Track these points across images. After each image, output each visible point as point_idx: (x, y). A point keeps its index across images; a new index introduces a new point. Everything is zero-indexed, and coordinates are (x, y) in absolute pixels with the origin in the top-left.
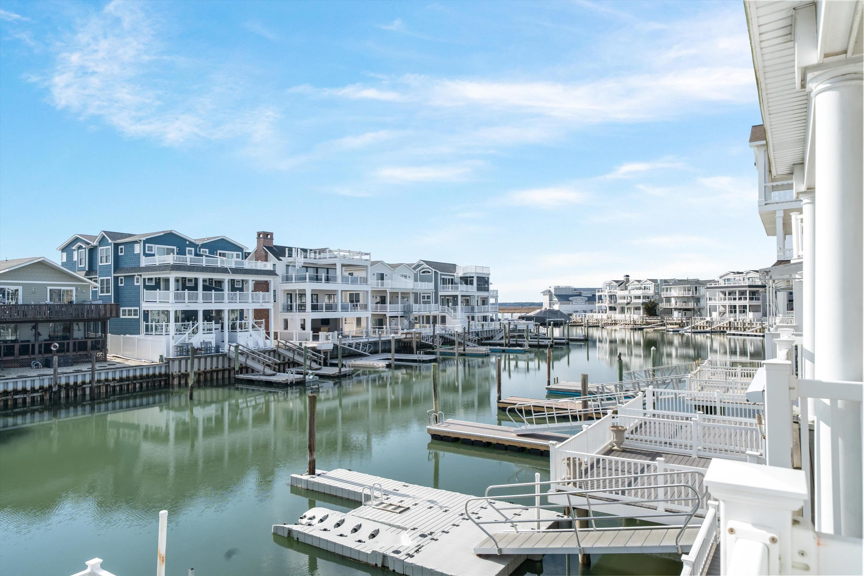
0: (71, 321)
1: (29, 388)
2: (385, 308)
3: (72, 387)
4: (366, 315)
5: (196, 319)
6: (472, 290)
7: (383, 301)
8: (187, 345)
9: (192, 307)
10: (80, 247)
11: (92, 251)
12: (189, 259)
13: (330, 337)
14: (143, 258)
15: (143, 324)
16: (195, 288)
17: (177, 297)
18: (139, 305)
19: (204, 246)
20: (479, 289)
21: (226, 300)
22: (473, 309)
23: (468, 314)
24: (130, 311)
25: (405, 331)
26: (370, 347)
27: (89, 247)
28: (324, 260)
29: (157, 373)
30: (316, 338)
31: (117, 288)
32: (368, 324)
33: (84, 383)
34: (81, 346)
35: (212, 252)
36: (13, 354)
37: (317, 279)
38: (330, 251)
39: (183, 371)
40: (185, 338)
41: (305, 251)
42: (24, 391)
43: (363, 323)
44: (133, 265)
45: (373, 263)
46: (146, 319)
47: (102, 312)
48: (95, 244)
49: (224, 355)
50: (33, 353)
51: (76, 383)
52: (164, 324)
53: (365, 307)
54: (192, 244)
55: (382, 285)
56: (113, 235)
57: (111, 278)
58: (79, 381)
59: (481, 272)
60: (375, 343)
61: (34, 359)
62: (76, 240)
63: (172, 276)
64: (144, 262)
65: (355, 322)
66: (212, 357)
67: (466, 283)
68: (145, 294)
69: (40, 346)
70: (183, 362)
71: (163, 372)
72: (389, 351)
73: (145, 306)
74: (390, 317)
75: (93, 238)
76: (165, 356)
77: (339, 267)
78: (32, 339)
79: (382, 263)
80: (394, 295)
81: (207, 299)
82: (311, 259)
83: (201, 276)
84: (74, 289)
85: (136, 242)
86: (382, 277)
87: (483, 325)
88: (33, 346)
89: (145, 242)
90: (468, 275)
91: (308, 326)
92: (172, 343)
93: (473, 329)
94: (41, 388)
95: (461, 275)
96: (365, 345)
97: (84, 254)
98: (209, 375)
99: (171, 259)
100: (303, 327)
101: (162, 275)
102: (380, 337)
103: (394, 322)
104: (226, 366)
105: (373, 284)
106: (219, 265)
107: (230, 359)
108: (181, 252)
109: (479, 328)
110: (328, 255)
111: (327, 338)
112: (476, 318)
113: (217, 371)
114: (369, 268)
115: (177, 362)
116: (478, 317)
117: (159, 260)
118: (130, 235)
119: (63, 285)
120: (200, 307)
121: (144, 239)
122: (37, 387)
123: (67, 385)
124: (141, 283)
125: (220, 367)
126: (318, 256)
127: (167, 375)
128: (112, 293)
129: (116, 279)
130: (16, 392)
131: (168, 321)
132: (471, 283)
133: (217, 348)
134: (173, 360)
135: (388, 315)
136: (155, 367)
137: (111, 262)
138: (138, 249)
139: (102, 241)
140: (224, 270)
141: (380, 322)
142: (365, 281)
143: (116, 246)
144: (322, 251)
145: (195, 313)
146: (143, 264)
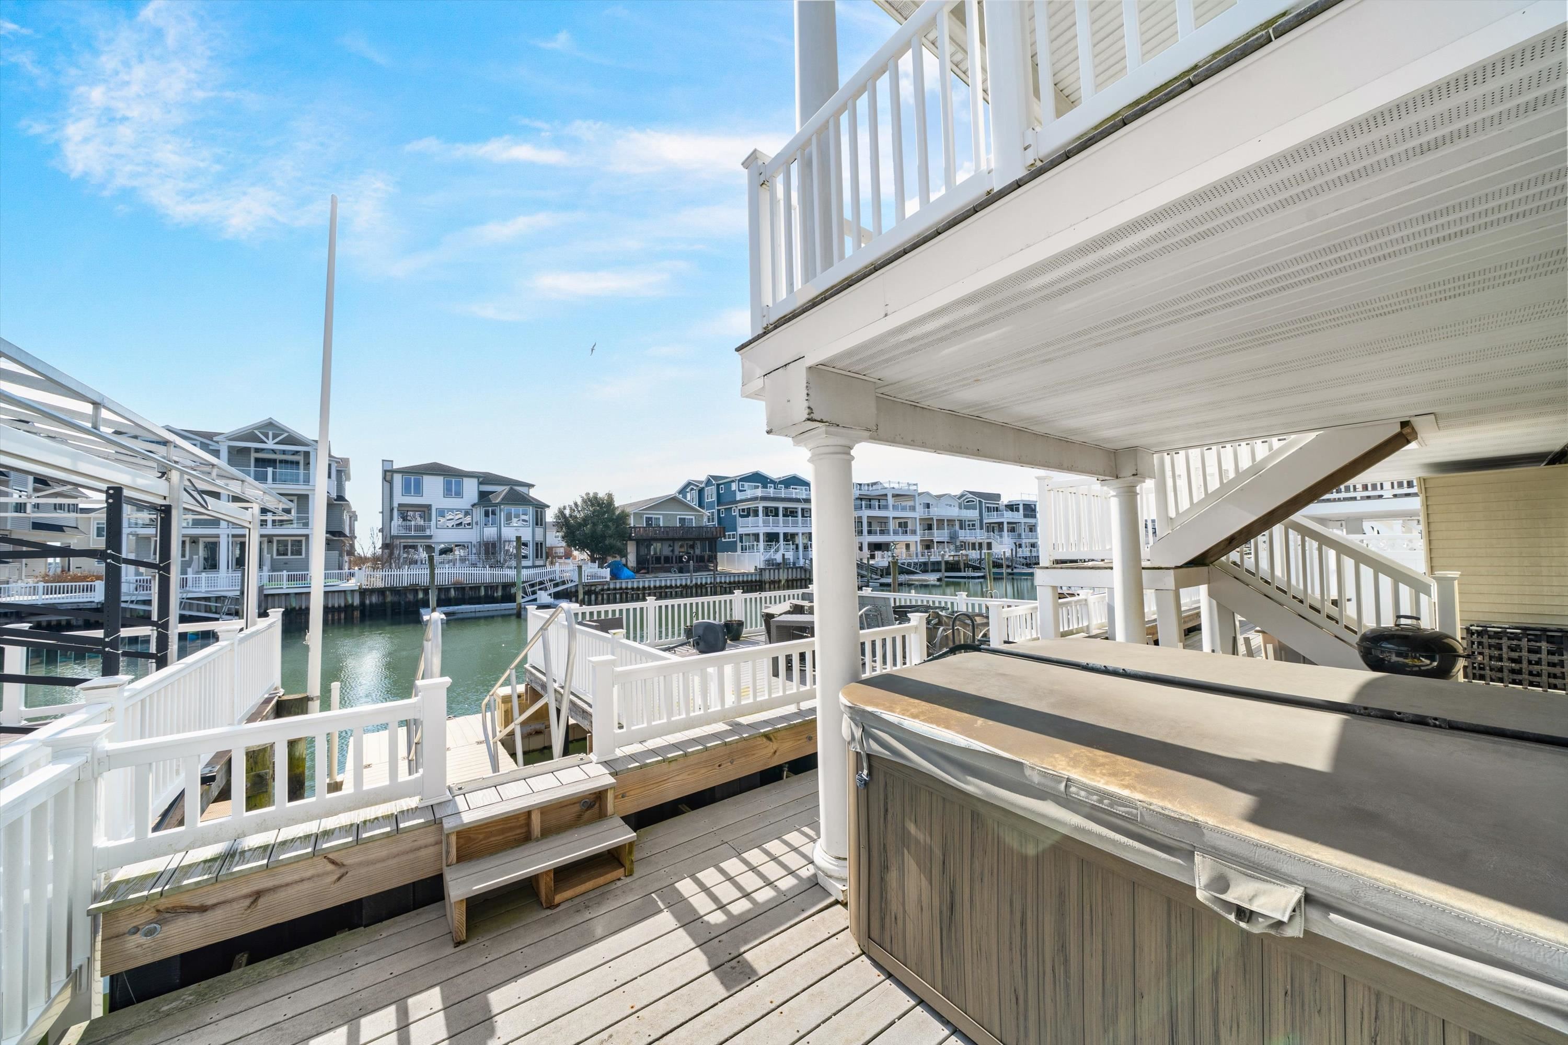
0: (694, 540)
1: (674, 585)
2: (932, 535)
3: (699, 586)
4: (915, 539)
5: (778, 541)
6: (1018, 517)
7: (930, 527)
8: (773, 560)
9: (775, 530)
10: (692, 489)
11: (701, 491)
12: (771, 491)
13: (885, 556)
14: (738, 493)
15: (739, 545)
16: (777, 515)
17: (764, 522)
18: (736, 530)
19: (781, 482)
20: (1025, 516)
21: (800, 524)
22: (1020, 536)
23: (1014, 541)
24: (729, 535)
25: (953, 553)
26: (920, 565)
27: (698, 488)
28: (874, 492)
29: (754, 579)
30: (873, 557)
31: (719, 518)
32: (918, 548)
33: (706, 583)
34: (700, 559)
35: (787, 487)
36: (660, 563)
37: (869, 507)
38: (881, 484)
39: (772, 579)
40: (771, 554)
41: (860, 485)
42: (671, 587)
43: (912, 548)
44: (731, 500)
45: (920, 494)
46: (741, 541)
47: (715, 533)
48: (703, 485)
49: (801, 568)
50: (672, 563)
51: (701, 583)
52: (755, 543)
53: (914, 532)
54: (772, 482)
55: (929, 512)
56: (715, 478)
57: (715, 511)
58: (704, 582)
59: (1027, 499)
60: (925, 564)
61: (673, 567)
62: (689, 484)
63: (761, 505)
64: (739, 496)
65: (904, 547)
66: (792, 568)
67: (1012, 511)
68: (740, 521)
69: (676, 557)
70: (772, 571)
71: (758, 579)
72: (940, 571)
73: (741, 531)
74: (937, 542)
75: (701, 482)
76: (758, 567)
77: (890, 497)
78: (670, 554)
79: (928, 494)
80: (940, 522)
81: (786, 524)
82: (865, 491)
83: (781, 505)
84: (693, 517)
85: (733, 481)
86: (928, 506)
87: (1031, 550)
88: (672, 558)
89: (741, 480)
90: (1014, 503)
91: (865, 547)
92: (762, 558)
93: (1020, 554)
94: (681, 585)
95: (1006, 502)
96: (916, 564)
97: (695, 494)
98: (790, 583)
99: (759, 492)
100: (861, 549)
101: (752, 505)
102: (929, 559)
103: (941, 546)
104: (803, 577)
105: (920, 513)
106: (794, 496)
107: (805, 570)
108: (765, 487)
109: (1028, 554)
110: (879, 487)
111: (883, 557)
112: (1023, 545)
113: (797, 580)
114: (917, 497)
115: (767, 571)
116: (1026, 543)
117: (750, 493)
118: (727, 478)
119: (689, 516)
120: (781, 530)
121: (738, 478)
122: (678, 585)
123: (696, 584)
124: (737, 513)
125: (799, 577)
126: (871, 488)
127: (760, 581)
128: (716, 522)
129: (719, 510)
130: (666, 587)
131: (758, 541)
132: (1017, 510)
133: (794, 563)
134: (765, 569)
135: (935, 540)
136: (752, 574)
137: (715, 498)
138: (734, 487)
139: (708, 483)
140: (798, 500)
141: (928, 545)
142: (913, 508)
143: (718, 485)
144: (875, 484)
145: (777, 534)
146: (738, 499)
